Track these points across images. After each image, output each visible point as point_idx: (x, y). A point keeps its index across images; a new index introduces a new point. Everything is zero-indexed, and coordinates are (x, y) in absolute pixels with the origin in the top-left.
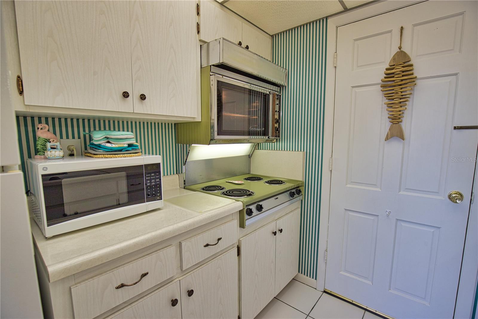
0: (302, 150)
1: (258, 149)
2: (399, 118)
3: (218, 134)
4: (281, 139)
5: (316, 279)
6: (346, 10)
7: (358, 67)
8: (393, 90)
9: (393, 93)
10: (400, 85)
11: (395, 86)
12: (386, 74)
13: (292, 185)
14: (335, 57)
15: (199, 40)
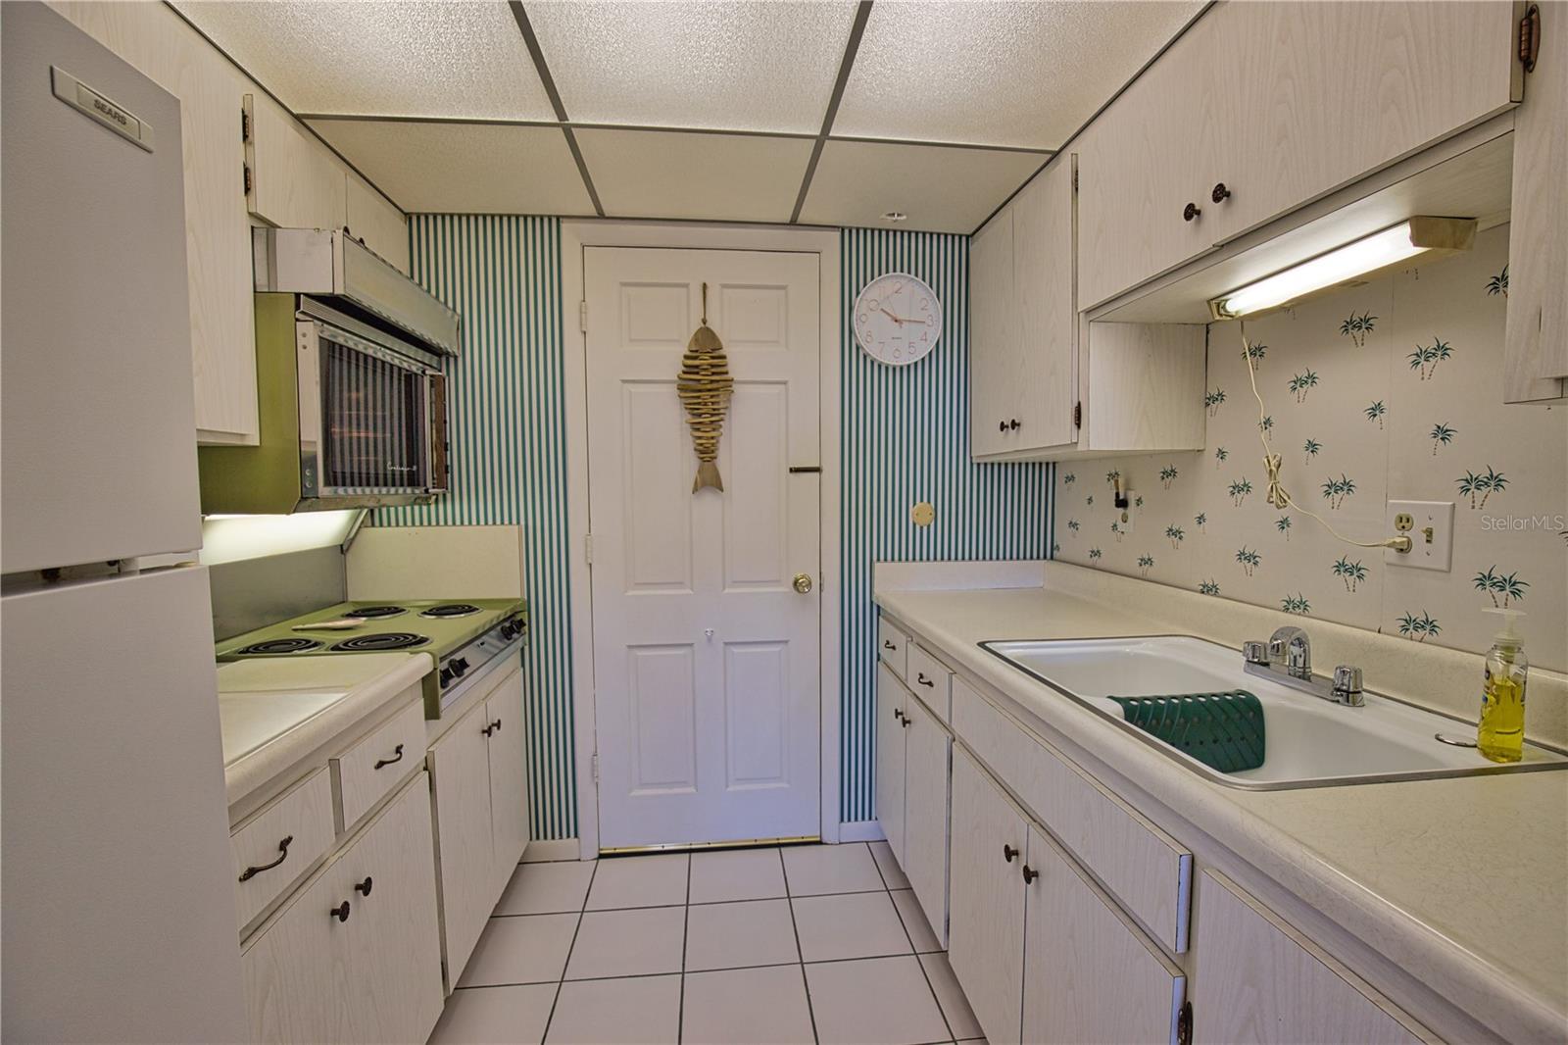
0: (514, 521)
1: (373, 525)
2: (713, 452)
3: (327, 483)
4: (449, 496)
5: (576, 836)
6: (601, 216)
7: (631, 340)
8: (698, 397)
9: (699, 404)
10: (709, 390)
11: (700, 391)
12: (686, 366)
13: (496, 613)
14: (582, 311)
15: (250, 213)
